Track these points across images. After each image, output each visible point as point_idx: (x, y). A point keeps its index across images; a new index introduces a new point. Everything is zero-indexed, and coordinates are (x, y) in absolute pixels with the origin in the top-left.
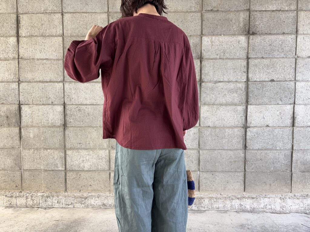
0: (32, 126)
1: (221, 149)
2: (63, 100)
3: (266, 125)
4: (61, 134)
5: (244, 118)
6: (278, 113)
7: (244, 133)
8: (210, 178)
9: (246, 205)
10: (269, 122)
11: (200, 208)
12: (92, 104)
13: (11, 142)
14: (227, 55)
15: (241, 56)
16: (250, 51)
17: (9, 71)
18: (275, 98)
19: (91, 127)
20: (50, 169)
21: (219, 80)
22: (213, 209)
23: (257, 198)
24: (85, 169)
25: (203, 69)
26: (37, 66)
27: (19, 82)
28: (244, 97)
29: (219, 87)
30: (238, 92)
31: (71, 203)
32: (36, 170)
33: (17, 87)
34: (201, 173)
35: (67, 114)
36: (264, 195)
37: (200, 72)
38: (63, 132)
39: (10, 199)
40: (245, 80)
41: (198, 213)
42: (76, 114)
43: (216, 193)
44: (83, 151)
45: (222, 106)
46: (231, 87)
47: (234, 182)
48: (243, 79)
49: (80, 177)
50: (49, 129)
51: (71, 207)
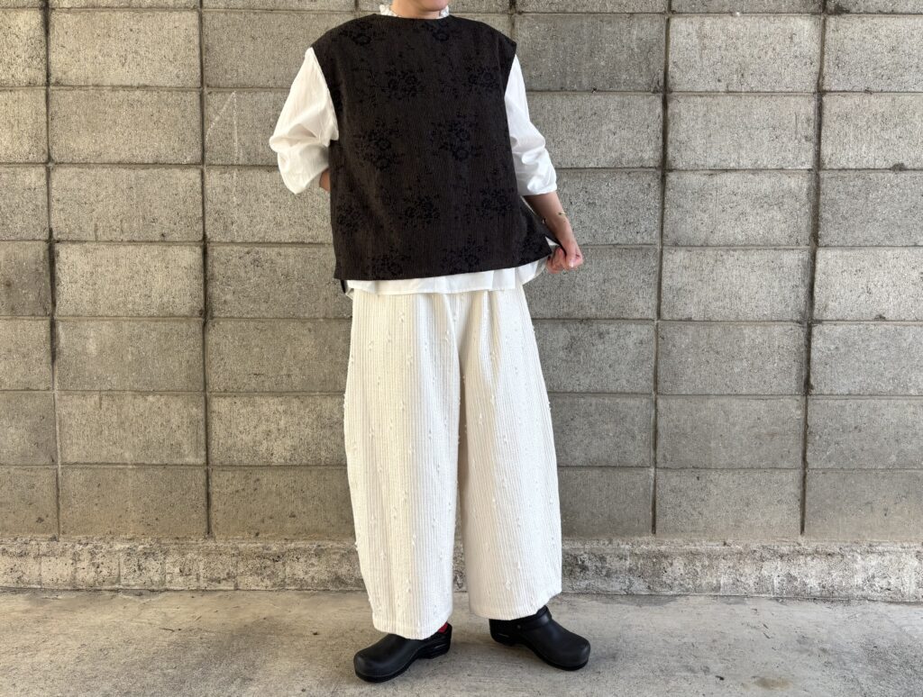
0: (94, 316)
1: (729, 395)
2: (199, 227)
3: (874, 315)
4: (194, 342)
5: (803, 291)
6: (915, 274)
7: (802, 341)
8: (691, 490)
9: (806, 576)
10: (885, 306)
11: (658, 589)
12: (297, 243)
13: (21, 369)
14: (753, 83)
15: (798, 86)
16: (829, 66)
17: (16, 129)
18: (908, 225)
19: (294, 318)
20: (154, 462)
21: (724, 165)
22: (698, 590)
23: (842, 556)
24: (274, 459)
25: (671, 125)
26: (111, 111)
27: (49, 163)
28: (804, 223)
29: (724, 189)
30: (786, 206)
31: (228, 574)
32: (108, 464)
33: (43, 181)
34: (660, 473)
35: (213, 275)
36: (865, 546)
37: (660, 135)
38: (200, 336)
39: (17, 561)
40: (808, 166)
41: (650, 603)
42: (243, 274)
43: (711, 540)
44: (267, 402)
45: (732, 252)
46: (764, 187)
47: (769, 503)
48: (803, 163)
49: (255, 489)
50: (152, 325)
51: (225, 588)
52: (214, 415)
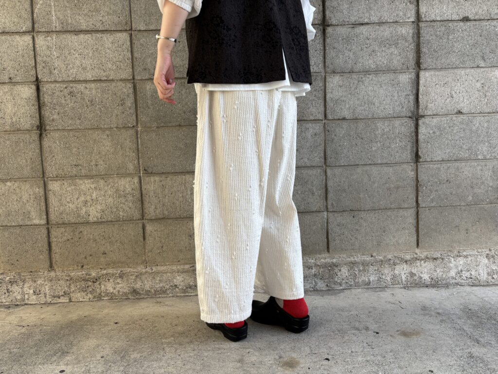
1: (370, 164)
2: (33, 72)
3: (455, 111)
4: (35, 146)
5: (412, 98)
6: (479, 85)
7: (413, 129)
8: (350, 224)
9: (422, 273)
10: (462, 105)
11: (333, 286)
12: (97, 80)
18: (473, 55)
19: (98, 128)
20: (13, 224)
21: (361, 21)
22: (357, 285)
23: (443, 259)
24: (90, 219)
28: (411, 56)
29: (361, 36)
30: (400, 45)
31: (64, 292)
34: (330, 215)
35: (44, 103)
36: (456, 252)
38: (38, 142)
40: (412, 19)
41: (329, 294)
42: (63, 102)
43: (363, 255)
44: (84, 182)
45: (368, 76)
46: (386, 34)
47: (398, 230)
48: (409, 18)
49: (80, 238)
50: (6, 137)
51: (64, 301)
52: (50, 192)
